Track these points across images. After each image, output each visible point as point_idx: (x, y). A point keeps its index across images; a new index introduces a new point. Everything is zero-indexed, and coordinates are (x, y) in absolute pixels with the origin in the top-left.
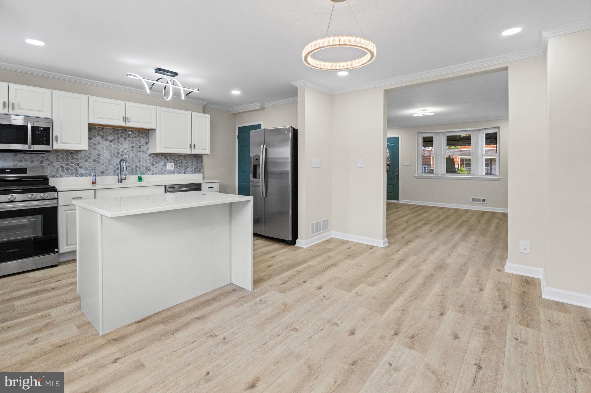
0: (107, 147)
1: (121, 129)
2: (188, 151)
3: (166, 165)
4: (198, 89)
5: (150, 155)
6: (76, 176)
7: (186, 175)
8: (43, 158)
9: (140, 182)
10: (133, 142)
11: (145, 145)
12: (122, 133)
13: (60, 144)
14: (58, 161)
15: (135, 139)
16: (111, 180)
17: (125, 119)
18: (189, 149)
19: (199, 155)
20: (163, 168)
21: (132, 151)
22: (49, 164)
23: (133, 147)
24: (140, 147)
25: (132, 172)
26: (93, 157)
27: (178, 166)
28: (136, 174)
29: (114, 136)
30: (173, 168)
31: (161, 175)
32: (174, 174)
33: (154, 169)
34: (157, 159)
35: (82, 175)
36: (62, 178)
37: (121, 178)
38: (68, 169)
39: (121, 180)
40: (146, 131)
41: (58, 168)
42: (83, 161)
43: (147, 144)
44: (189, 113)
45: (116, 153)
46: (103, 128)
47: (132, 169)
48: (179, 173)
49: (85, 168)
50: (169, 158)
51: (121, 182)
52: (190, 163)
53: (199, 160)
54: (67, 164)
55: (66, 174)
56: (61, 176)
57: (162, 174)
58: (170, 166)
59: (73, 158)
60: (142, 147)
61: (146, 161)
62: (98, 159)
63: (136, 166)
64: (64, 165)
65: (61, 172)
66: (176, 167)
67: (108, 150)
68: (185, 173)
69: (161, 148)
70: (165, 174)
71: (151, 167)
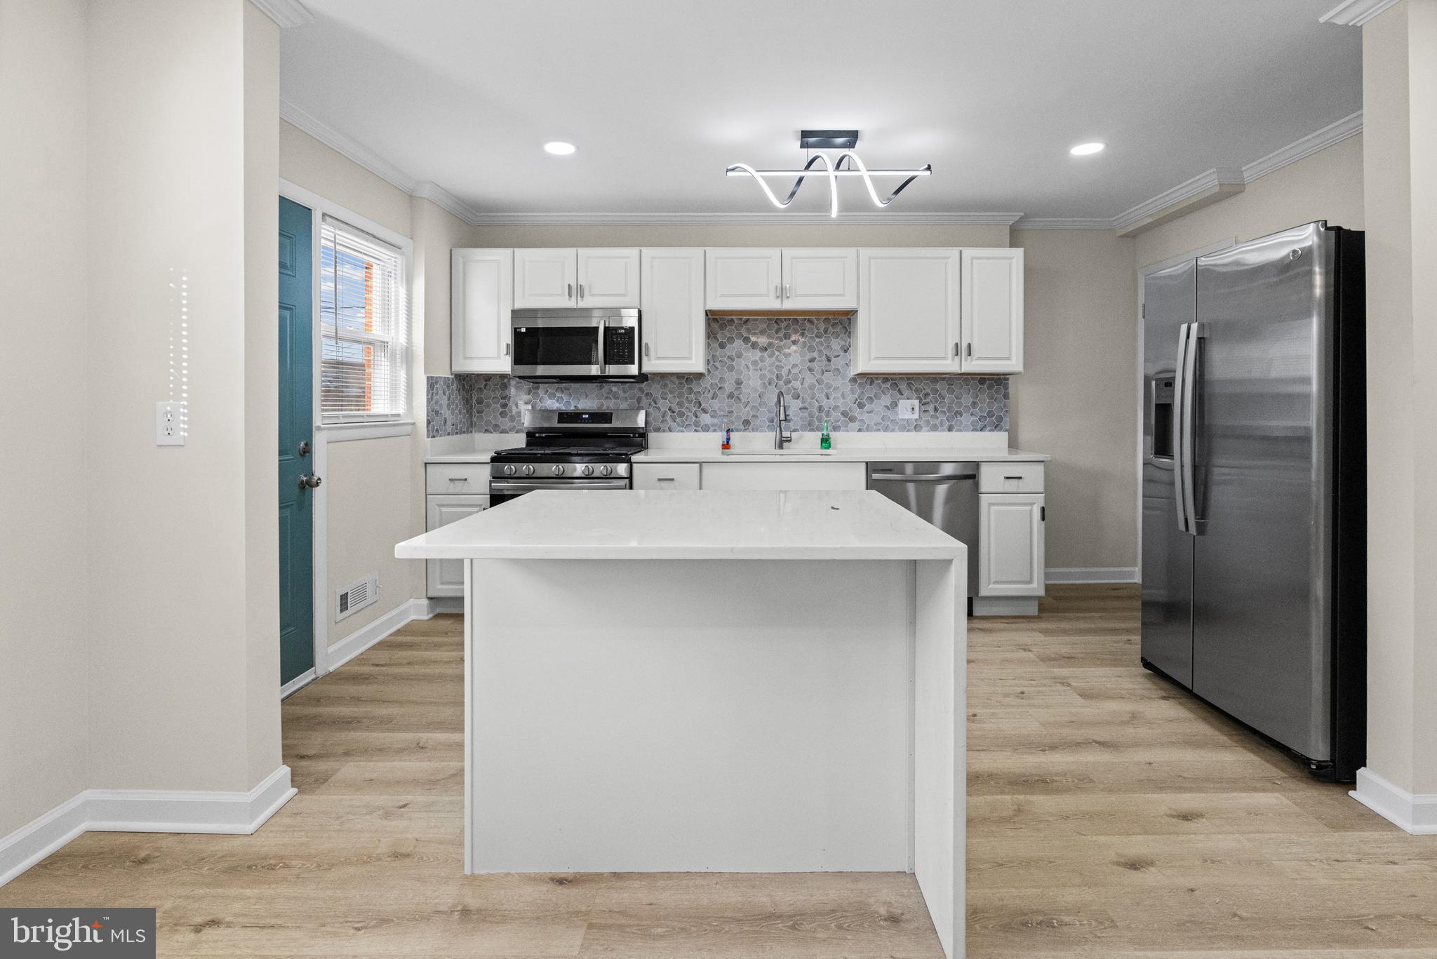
0: (755, 363)
1: (785, 319)
2: (950, 365)
3: (894, 405)
4: (927, 166)
5: (854, 380)
6: (696, 431)
7: (954, 434)
8: (641, 390)
9: (826, 448)
10: (811, 349)
11: (842, 353)
12: (787, 327)
13: (654, 362)
14: (665, 397)
15: (818, 340)
16: (762, 441)
17: (782, 293)
18: (953, 360)
19: (998, 374)
20: (889, 413)
21: (810, 370)
22: (650, 404)
23: (812, 360)
24: (829, 360)
25: (810, 424)
26: (729, 387)
27: (931, 408)
28: (819, 429)
29: (769, 336)
30: (916, 416)
31: (881, 434)
32: (919, 431)
33: (865, 417)
34: (871, 391)
35: (706, 429)
36: (671, 433)
37: (782, 437)
38: (681, 415)
39: (782, 443)
40: (845, 318)
41: (665, 412)
42: (710, 396)
43: (846, 351)
44: (954, 252)
45: (774, 377)
46: (747, 321)
47: (811, 415)
48: (934, 428)
49: (712, 413)
50: (903, 386)
51: (781, 447)
52: (967, 399)
53: (997, 392)
54: (680, 404)
55: (678, 425)
56: (670, 430)
57: (886, 429)
58: (908, 408)
59: (690, 391)
60: (833, 360)
61: (843, 394)
62: (738, 393)
63: (820, 409)
64: (676, 409)
65: (670, 423)
66: (924, 411)
67: (757, 370)
68: (950, 429)
69: (870, 361)
70: (893, 430)
71: (857, 412)
